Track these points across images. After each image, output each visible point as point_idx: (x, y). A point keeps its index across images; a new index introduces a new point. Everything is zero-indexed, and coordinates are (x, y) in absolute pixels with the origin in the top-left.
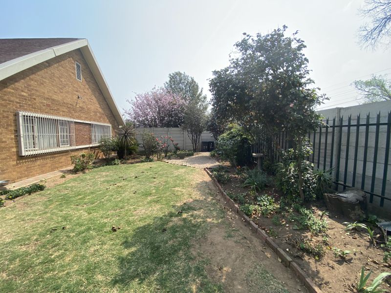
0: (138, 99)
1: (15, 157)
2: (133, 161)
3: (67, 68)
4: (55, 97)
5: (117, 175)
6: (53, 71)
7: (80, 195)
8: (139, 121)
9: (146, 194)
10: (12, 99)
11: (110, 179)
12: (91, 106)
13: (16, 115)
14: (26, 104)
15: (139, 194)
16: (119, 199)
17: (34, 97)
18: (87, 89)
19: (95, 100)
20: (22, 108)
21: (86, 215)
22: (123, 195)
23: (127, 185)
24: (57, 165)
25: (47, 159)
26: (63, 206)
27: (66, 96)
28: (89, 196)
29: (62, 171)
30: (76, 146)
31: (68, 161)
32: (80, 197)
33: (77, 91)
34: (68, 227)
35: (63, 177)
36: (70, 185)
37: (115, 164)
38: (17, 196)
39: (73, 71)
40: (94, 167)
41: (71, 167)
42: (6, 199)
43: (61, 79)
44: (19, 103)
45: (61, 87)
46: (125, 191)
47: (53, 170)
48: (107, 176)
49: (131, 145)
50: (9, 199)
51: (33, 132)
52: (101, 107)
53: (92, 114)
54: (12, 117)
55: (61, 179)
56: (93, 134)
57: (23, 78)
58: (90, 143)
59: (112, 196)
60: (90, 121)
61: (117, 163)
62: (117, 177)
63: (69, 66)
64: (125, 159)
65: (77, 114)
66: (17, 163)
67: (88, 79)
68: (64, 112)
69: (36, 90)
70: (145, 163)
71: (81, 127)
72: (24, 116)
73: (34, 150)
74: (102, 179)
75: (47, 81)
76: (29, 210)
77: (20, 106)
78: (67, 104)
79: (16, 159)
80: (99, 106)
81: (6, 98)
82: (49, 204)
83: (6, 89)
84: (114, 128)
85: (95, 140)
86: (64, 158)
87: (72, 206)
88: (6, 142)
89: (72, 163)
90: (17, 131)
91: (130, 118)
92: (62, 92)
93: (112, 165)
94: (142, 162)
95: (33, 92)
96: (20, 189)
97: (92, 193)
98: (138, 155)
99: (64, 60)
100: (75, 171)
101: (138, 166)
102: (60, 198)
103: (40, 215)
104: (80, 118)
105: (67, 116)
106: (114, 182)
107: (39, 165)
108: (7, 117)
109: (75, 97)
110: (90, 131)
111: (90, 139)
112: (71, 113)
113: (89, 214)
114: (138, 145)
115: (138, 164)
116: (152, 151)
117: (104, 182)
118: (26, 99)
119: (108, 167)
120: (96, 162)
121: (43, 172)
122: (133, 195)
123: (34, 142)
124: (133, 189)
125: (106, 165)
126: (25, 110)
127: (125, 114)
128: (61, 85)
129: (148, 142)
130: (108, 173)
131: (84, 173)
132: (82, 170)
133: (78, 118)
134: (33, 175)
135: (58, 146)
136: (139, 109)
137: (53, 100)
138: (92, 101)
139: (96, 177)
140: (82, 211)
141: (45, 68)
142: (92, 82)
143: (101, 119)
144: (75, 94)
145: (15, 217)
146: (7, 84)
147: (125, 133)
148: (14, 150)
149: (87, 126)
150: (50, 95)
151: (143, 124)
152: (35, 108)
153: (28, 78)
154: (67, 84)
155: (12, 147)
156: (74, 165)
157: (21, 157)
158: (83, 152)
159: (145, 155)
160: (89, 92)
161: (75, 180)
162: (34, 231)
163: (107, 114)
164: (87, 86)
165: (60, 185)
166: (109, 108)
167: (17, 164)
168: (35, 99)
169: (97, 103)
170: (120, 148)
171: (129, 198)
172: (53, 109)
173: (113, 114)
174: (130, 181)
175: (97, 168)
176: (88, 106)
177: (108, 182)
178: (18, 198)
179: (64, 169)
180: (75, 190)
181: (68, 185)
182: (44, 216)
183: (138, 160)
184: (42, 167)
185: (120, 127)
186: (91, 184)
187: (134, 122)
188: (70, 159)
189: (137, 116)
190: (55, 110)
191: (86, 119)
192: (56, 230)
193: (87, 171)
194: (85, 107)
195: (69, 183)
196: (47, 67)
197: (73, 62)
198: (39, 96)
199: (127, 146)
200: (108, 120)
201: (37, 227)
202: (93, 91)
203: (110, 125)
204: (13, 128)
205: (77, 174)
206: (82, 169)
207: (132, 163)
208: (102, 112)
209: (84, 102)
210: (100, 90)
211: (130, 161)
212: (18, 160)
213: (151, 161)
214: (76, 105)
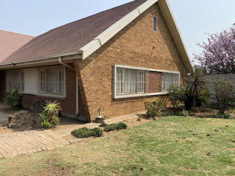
0: (211, 40)
1: (110, 99)
2: (202, 114)
3: (147, 23)
4: (137, 50)
5: (185, 128)
6: (137, 28)
7: (152, 140)
8: (210, 67)
9: (224, 161)
10: (111, 55)
11: (178, 130)
12: (163, 55)
13: (113, 67)
14: (119, 58)
15: (214, 157)
16: (190, 157)
17: (124, 52)
18: (161, 39)
19: (167, 48)
20: (116, 62)
21: (159, 163)
22: (195, 153)
23: (198, 142)
24: (134, 109)
25: (128, 102)
26: (140, 148)
27: (145, 48)
28: (160, 144)
29: (138, 115)
30: (149, 93)
31: (142, 106)
32: (153, 143)
33: (153, 42)
34: (144, 169)
35: (139, 120)
36: (144, 129)
37: (182, 115)
38: (110, 130)
39: (151, 25)
40: (163, 115)
41: (144, 112)
42: (104, 131)
43: (142, 34)
44: (115, 58)
45: (141, 40)
46: (196, 149)
47: (131, 112)
48: (175, 126)
49: (201, 95)
50: (106, 131)
51: (122, 80)
52: (171, 55)
53: (164, 62)
54: (110, 69)
55: (137, 121)
56: (163, 82)
57: (118, 38)
58: (160, 91)
59: (182, 150)
60: (161, 69)
61: (185, 114)
62: (186, 131)
63: (148, 20)
64: (193, 111)
65: (151, 64)
66: (111, 103)
67: (163, 29)
68: (142, 62)
69: (125, 46)
70: (219, 119)
71: (154, 75)
72: (117, 68)
73: (122, 95)
74: (171, 130)
75: (133, 37)
76: (117, 144)
77: (116, 60)
78: (145, 55)
79: (111, 101)
80: (169, 54)
81: (108, 55)
82: (130, 142)
83: (108, 48)
84: (182, 75)
85: (164, 88)
86: (140, 103)
87: (147, 150)
88: (106, 87)
89: (146, 109)
90: (113, 79)
91: (200, 65)
92: (141, 45)
93: (179, 115)
94: (214, 117)
95: (124, 48)
96: (112, 124)
97: (163, 142)
98: (208, 107)
99: (145, 16)
100: (147, 116)
101: (209, 121)
102: (138, 139)
103: (125, 150)
104: (154, 67)
105: (144, 66)
106: (183, 135)
107: (123, 107)
108: (108, 69)
109: (151, 48)
110: (160, 79)
111: (160, 87)
112: (147, 63)
113: (162, 163)
114: (208, 96)
115: (208, 119)
116: (229, 105)
117: (173, 133)
118: (119, 55)
119: (176, 117)
120: (164, 110)
121: (125, 113)
122: (207, 156)
123: (122, 88)
124: (206, 149)
125: (174, 115)
126: (118, 63)
127: (195, 60)
128: (141, 39)
129: (222, 92)
130: (176, 124)
131: (154, 119)
132: (153, 117)
133: (152, 67)
134: (120, 115)
135: (136, 92)
136: (212, 52)
137: (135, 53)
138: (164, 49)
139: (166, 126)
140: (155, 158)
141: (132, 26)
142: (166, 31)
143: (171, 67)
144: (151, 45)
145: (110, 147)
146: (109, 45)
147: (195, 82)
148: (110, 93)
149: (159, 75)
150: (134, 48)
151: (217, 70)
152: (124, 61)
153: (121, 37)
154: (146, 37)
155: (109, 92)
156: (146, 111)
157: (114, 100)
158: (155, 100)
159: (217, 109)
160: (162, 41)
161: (148, 125)
162: (121, 163)
163: (176, 62)
164: (161, 36)
165: (137, 127)
166: (179, 55)
167: (111, 105)
168: (124, 54)
169: (168, 51)
170: (188, 98)
171: (202, 159)
172: (135, 61)
173: (182, 61)
174: (201, 138)
175: (165, 116)
176: (161, 55)
177: (177, 133)
178: (111, 132)
179: (139, 113)
180: (148, 135)
181: (143, 128)
182: (128, 152)
183: (208, 114)
184: (125, 109)
185: (189, 74)
186: (161, 132)
187: (205, 68)
188: (143, 104)
189: (209, 60)
190: (136, 61)
191: (158, 67)
192: (136, 168)
193: (157, 118)
194: (158, 56)
195: (143, 127)
196: (133, 25)
197: (151, 16)
198: (127, 51)
199: (197, 96)
200: (177, 68)
201: (123, 161)
202: (165, 39)
203: (179, 73)
204: (110, 77)
205: (148, 119)
206: (153, 115)
207: (201, 117)
208: (173, 60)
209: (157, 52)
210: (172, 37)
211: (198, 114)
212: (112, 101)
213: (226, 117)
214: (151, 55)
